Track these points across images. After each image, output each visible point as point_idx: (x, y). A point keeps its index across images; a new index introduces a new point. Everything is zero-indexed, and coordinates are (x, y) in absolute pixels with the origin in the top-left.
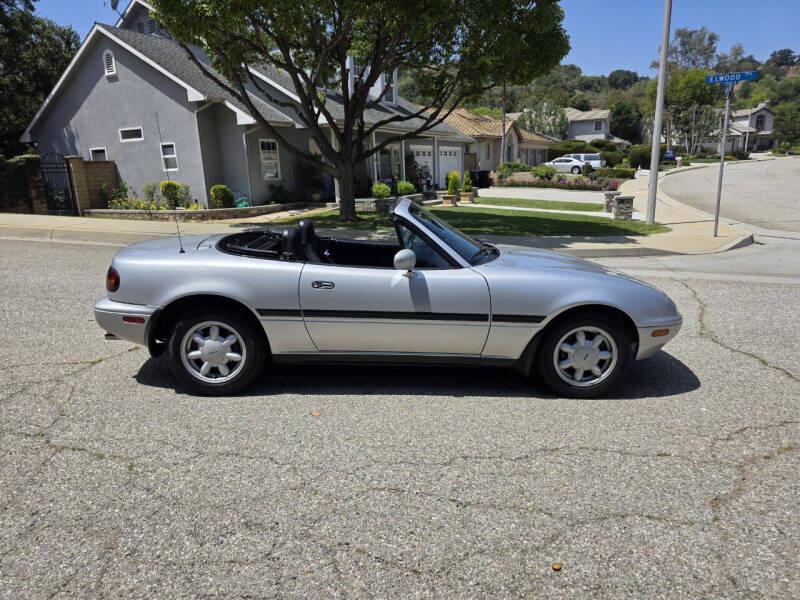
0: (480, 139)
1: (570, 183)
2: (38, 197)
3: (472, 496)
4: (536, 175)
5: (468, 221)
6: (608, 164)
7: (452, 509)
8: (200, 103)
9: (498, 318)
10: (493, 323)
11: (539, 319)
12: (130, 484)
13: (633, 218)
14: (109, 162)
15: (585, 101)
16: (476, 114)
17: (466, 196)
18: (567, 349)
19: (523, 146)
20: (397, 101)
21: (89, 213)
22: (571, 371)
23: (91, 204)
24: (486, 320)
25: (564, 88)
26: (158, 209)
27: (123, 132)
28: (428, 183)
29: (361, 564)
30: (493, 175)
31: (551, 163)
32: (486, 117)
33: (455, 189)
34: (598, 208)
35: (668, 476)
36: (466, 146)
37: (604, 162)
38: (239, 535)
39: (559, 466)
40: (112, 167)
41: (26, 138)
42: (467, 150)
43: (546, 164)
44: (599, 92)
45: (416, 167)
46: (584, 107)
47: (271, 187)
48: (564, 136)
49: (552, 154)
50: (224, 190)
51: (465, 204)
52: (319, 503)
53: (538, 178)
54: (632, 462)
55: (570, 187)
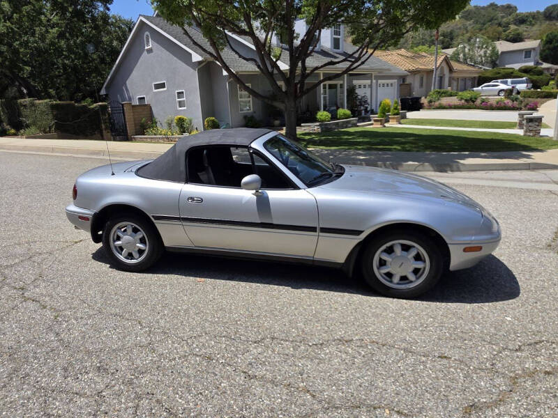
0: (414, 72)
1: (491, 105)
2: (106, 129)
3: (260, 372)
4: (462, 99)
5: (387, 139)
6: (533, 87)
7: (240, 379)
8: (200, 63)
9: (324, 230)
10: (321, 234)
11: (359, 233)
12: (50, 329)
13: (541, 134)
14: (146, 105)
15: (518, 34)
16: (416, 52)
17: (393, 118)
18: (385, 257)
19: (454, 75)
20: (342, 48)
21: (134, 138)
22: (389, 275)
23: (136, 132)
24: (316, 231)
25: (500, 25)
26: (173, 135)
27: (155, 85)
28: (366, 110)
29: (153, 411)
30: (424, 101)
31: (480, 88)
32: (424, 54)
33: (384, 113)
34: (511, 125)
35: (437, 378)
36: (402, 78)
37: (530, 85)
38: (90, 375)
39: (344, 356)
40: (149, 108)
41: (103, 92)
42: (404, 82)
43: (475, 89)
44: (533, 25)
45: (357, 97)
46: (517, 39)
47: (245, 117)
48: (494, 64)
49: (482, 80)
50: (213, 121)
51: (393, 125)
52: (152, 360)
53: (463, 101)
54: (411, 360)
55: (492, 108)
